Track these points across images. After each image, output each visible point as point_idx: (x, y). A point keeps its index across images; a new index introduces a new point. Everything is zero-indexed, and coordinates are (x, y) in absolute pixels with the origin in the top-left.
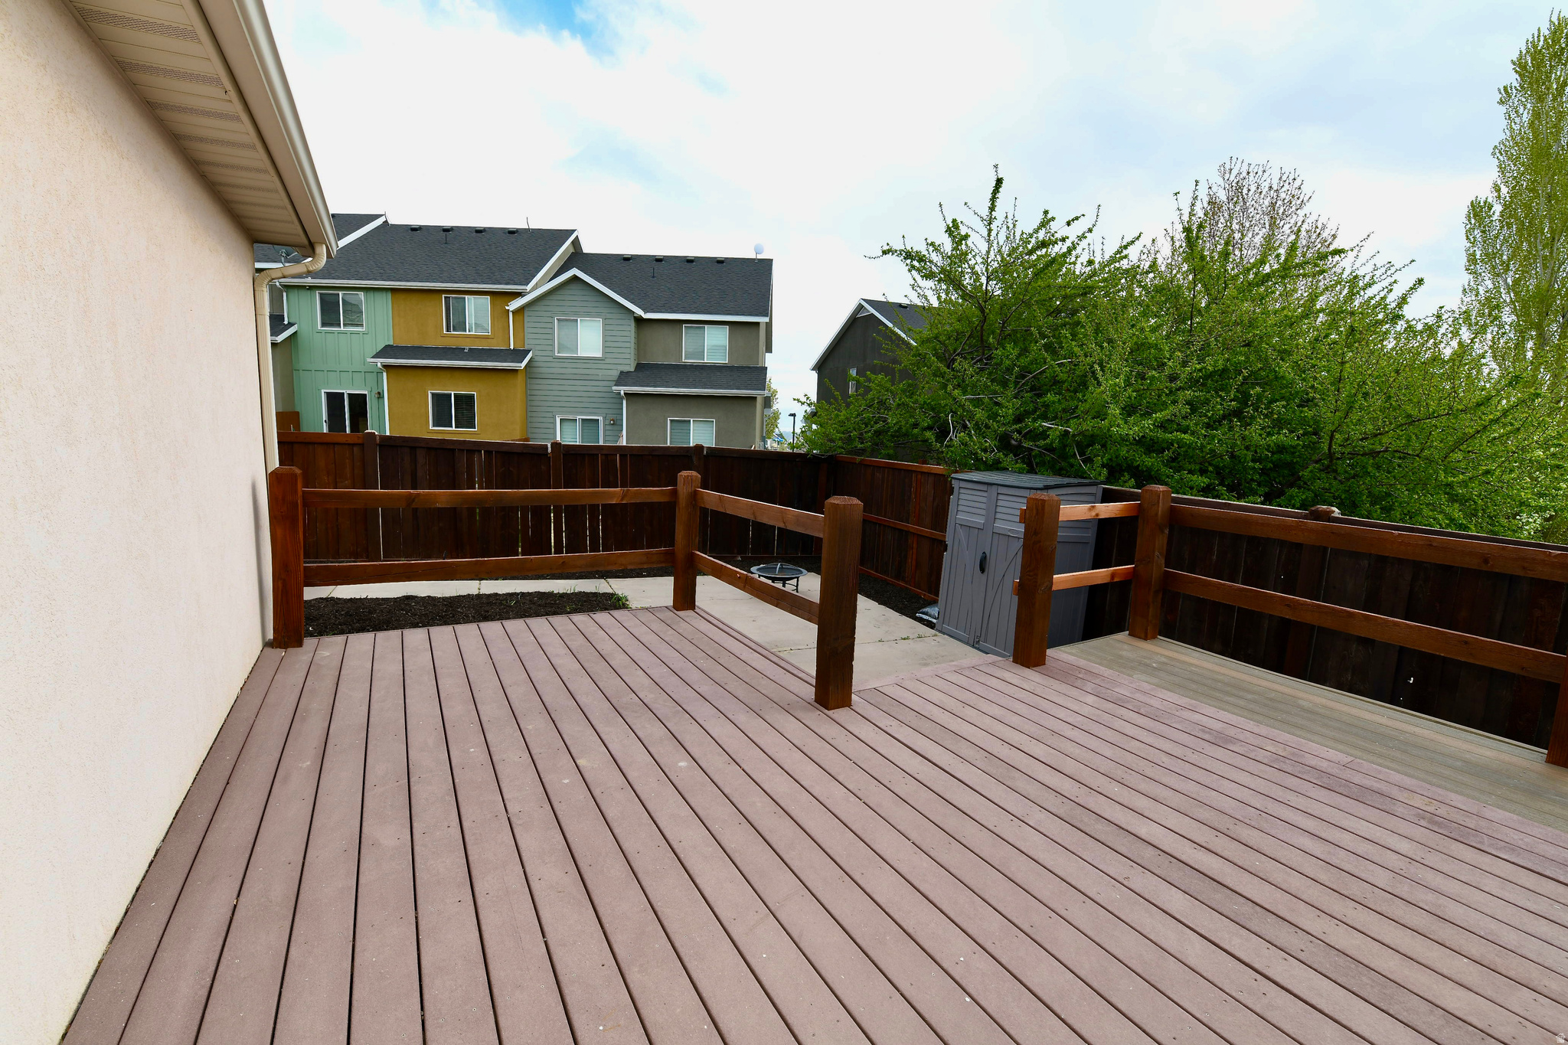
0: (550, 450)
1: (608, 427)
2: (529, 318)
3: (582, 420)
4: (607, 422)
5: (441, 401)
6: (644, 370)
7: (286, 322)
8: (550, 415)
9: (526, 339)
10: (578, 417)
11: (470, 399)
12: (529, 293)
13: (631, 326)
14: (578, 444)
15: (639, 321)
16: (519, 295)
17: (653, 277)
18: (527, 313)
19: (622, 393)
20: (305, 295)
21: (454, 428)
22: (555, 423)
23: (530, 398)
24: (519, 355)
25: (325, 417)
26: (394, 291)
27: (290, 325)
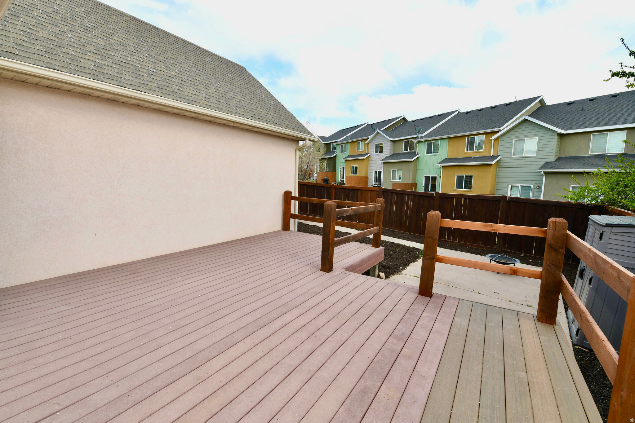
0: (435, 195)
1: (535, 190)
2: (501, 141)
3: (522, 186)
4: (535, 187)
5: (460, 178)
6: (561, 160)
7: (417, 154)
8: (506, 184)
9: (498, 151)
10: (520, 185)
11: (471, 177)
12: (501, 131)
13: (556, 138)
14: (518, 197)
15: (561, 135)
16: (498, 132)
17: (582, 110)
18: (500, 139)
19: (542, 173)
20: (423, 144)
21: (463, 189)
22: (508, 188)
23: (497, 176)
24: (494, 157)
25: (424, 185)
26: (449, 138)
27: (418, 154)
